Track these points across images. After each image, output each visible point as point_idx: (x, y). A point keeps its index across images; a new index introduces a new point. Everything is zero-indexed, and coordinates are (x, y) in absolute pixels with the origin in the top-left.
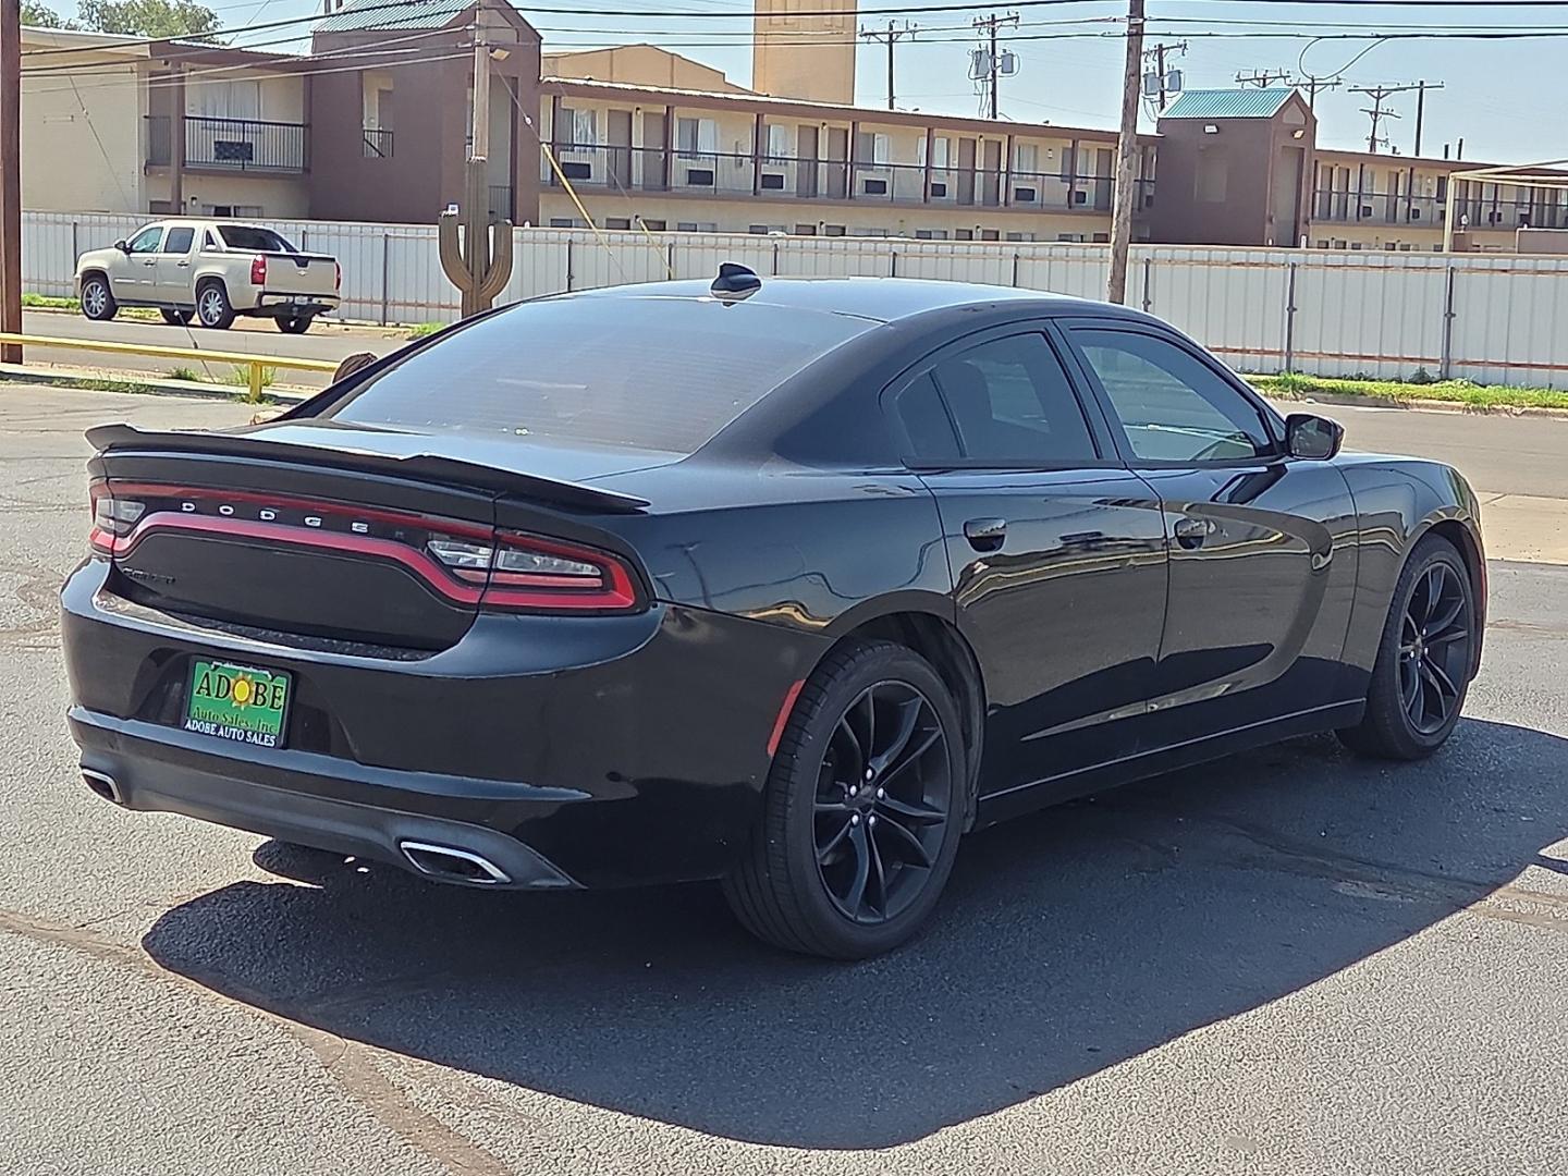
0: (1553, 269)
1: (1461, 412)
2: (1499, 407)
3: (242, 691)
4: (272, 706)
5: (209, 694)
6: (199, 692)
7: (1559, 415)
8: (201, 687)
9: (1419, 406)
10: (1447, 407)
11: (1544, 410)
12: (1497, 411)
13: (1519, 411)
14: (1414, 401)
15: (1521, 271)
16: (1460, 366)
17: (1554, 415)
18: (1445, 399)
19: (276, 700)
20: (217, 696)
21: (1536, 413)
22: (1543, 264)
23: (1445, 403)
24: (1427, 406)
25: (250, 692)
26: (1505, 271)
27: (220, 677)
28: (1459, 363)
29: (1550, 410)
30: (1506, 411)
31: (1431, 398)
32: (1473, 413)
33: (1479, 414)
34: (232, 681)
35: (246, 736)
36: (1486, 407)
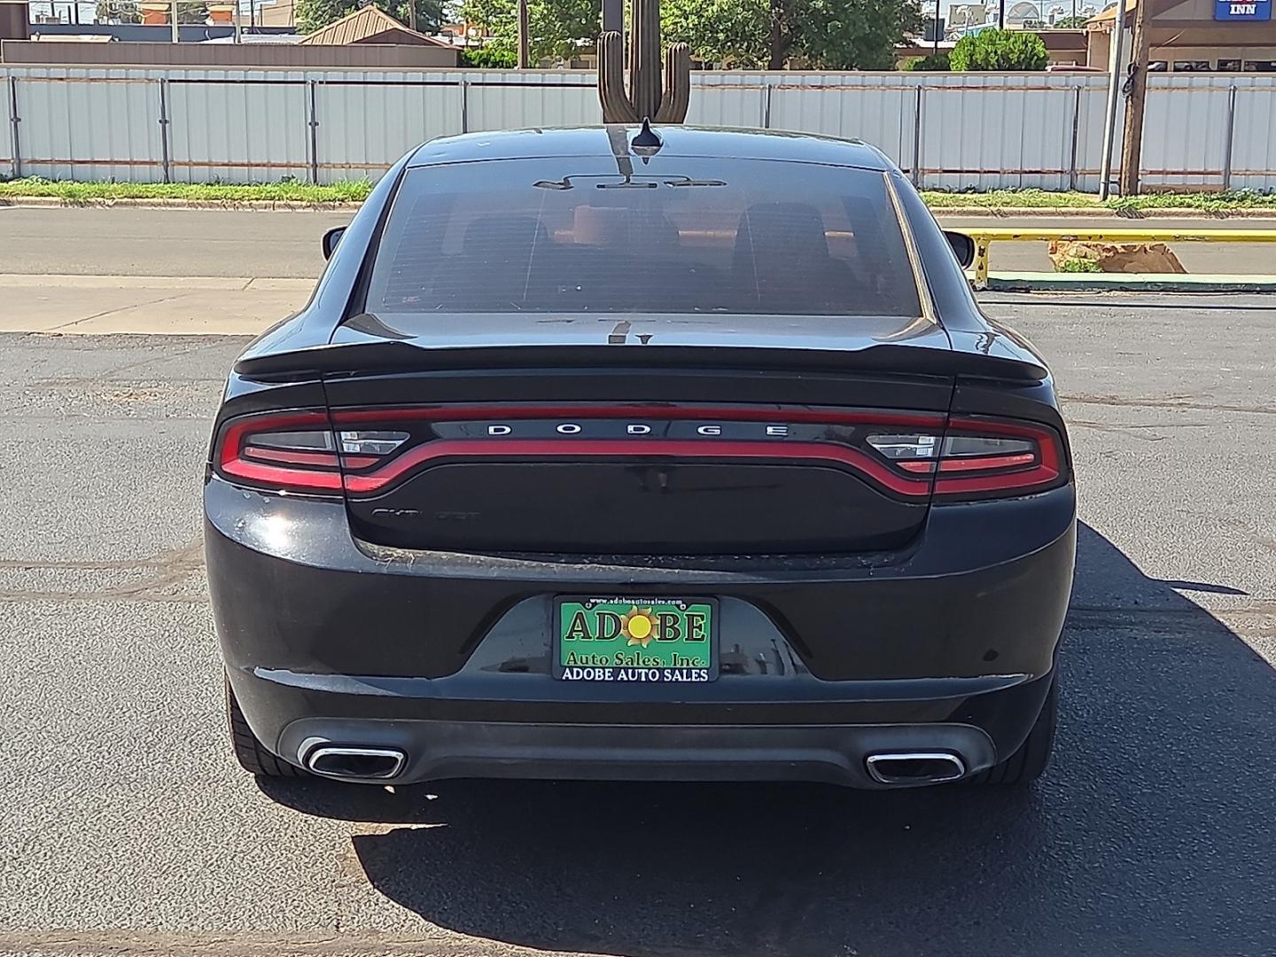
0: (104, 77)
1: (59, 206)
2: (93, 200)
3: (640, 627)
4: (691, 638)
6: (571, 636)
7: (146, 204)
8: (573, 630)
9: (20, 203)
10: (45, 203)
11: (132, 200)
12: (92, 204)
13: (110, 202)
14: (14, 198)
15: (75, 79)
16: (30, 165)
17: (142, 204)
18: (42, 195)
19: (695, 630)
20: (602, 637)
21: (126, 204)
22: (94, 73)
23: (44, 198)
24: (27, 202)
25: (653, 626)
26: (62, 79)
27: (603, 615)
28: (29, 163)
29: (138, 200)
30: (100, 203)
31: (28, 195)
32: (70, 207)
33: (76, 207)
35: (662, 675)
36: (81, 200)
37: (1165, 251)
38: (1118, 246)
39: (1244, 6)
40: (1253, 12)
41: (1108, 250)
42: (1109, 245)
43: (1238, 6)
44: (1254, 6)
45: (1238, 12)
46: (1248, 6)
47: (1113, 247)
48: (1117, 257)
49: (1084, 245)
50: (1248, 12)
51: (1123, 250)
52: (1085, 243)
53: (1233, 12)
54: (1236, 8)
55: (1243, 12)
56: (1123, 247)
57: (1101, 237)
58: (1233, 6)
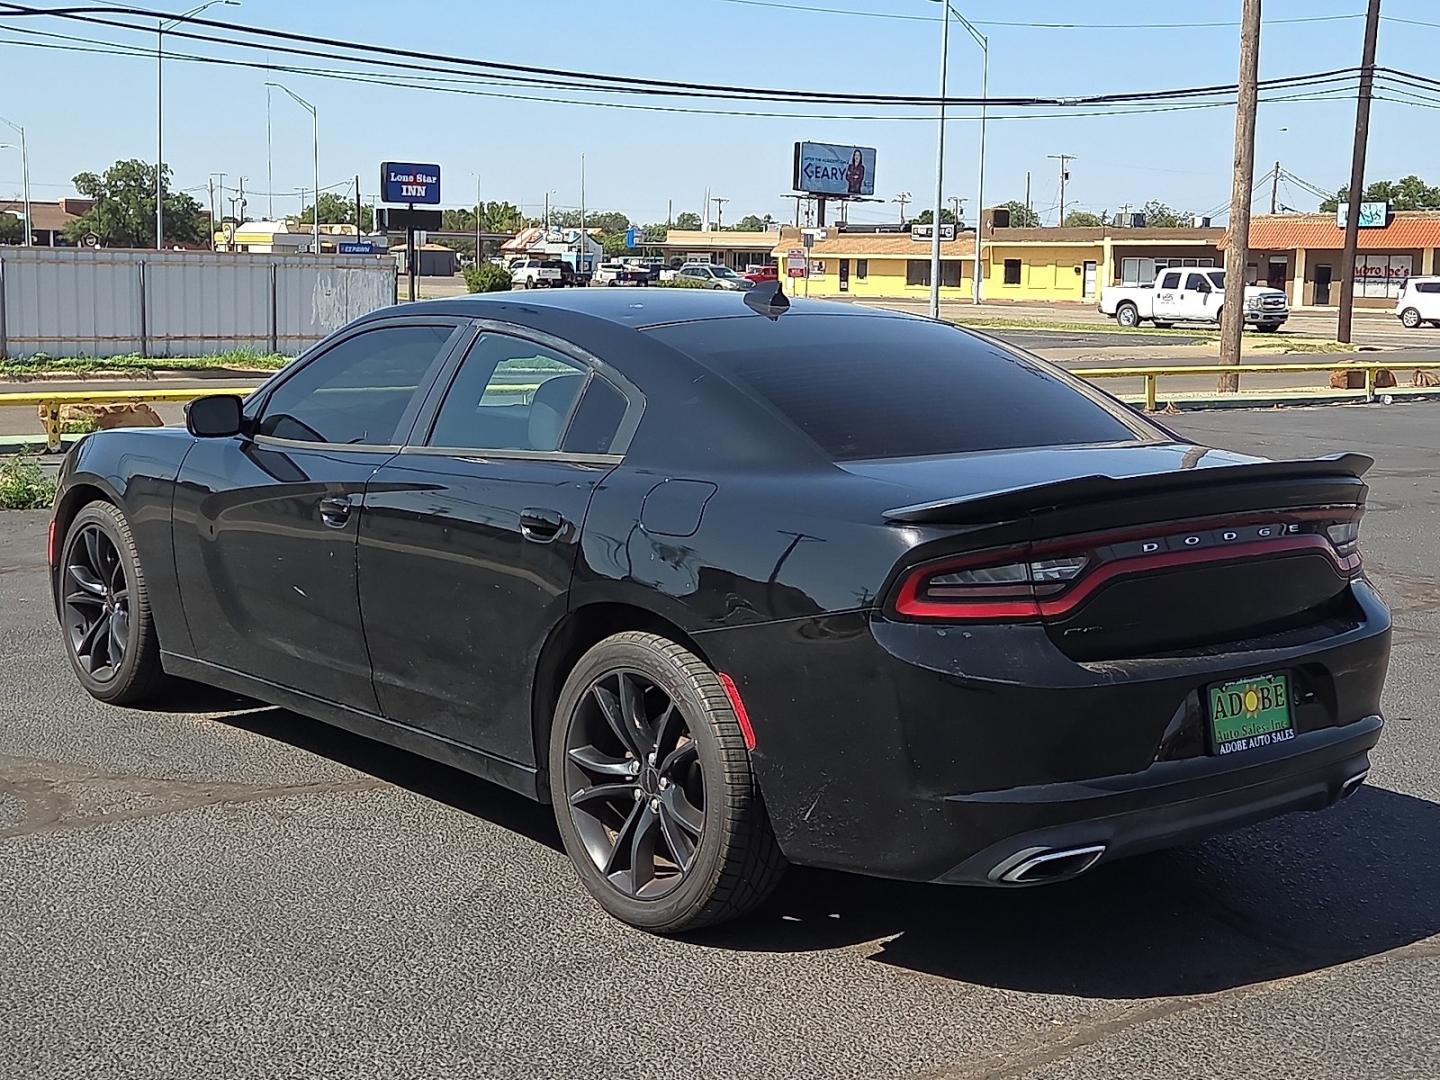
3: (1251, 701)
4: (1277, 705)
5: (1225, 716)
6: (1217, 718)
8: (1218, 712)
19: (1279, 698)
20: (1233, 714)
25: (1258, 699)
27: (1231, 696)
34: (1242, 695)
35: (1272, 738)
37: (147, 410)
38: (107, 407)
39: (415, 187)
40: (423, 195)
41: (99, 411)
42: (98, 407)
43: (410, 187)
44: (424, 188)
45: (409, 194)
46: (419, 188)
47: (103, 408)
48: (108, 417)
49: (75, 407)
50: (419, 195)
51: (112, 411)
52: (76, 405)
53: (404, 193)
54: (407, 189)
55: (414, 194)
56: (111, 408)
57: (164, 397)
58: (404, 187)
